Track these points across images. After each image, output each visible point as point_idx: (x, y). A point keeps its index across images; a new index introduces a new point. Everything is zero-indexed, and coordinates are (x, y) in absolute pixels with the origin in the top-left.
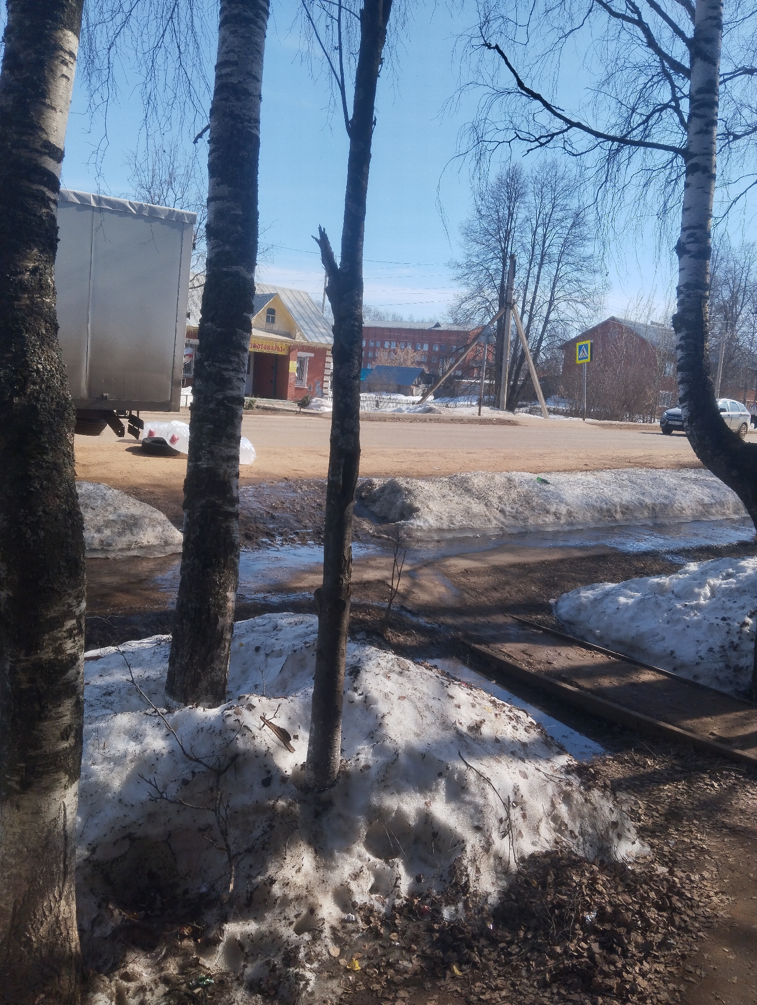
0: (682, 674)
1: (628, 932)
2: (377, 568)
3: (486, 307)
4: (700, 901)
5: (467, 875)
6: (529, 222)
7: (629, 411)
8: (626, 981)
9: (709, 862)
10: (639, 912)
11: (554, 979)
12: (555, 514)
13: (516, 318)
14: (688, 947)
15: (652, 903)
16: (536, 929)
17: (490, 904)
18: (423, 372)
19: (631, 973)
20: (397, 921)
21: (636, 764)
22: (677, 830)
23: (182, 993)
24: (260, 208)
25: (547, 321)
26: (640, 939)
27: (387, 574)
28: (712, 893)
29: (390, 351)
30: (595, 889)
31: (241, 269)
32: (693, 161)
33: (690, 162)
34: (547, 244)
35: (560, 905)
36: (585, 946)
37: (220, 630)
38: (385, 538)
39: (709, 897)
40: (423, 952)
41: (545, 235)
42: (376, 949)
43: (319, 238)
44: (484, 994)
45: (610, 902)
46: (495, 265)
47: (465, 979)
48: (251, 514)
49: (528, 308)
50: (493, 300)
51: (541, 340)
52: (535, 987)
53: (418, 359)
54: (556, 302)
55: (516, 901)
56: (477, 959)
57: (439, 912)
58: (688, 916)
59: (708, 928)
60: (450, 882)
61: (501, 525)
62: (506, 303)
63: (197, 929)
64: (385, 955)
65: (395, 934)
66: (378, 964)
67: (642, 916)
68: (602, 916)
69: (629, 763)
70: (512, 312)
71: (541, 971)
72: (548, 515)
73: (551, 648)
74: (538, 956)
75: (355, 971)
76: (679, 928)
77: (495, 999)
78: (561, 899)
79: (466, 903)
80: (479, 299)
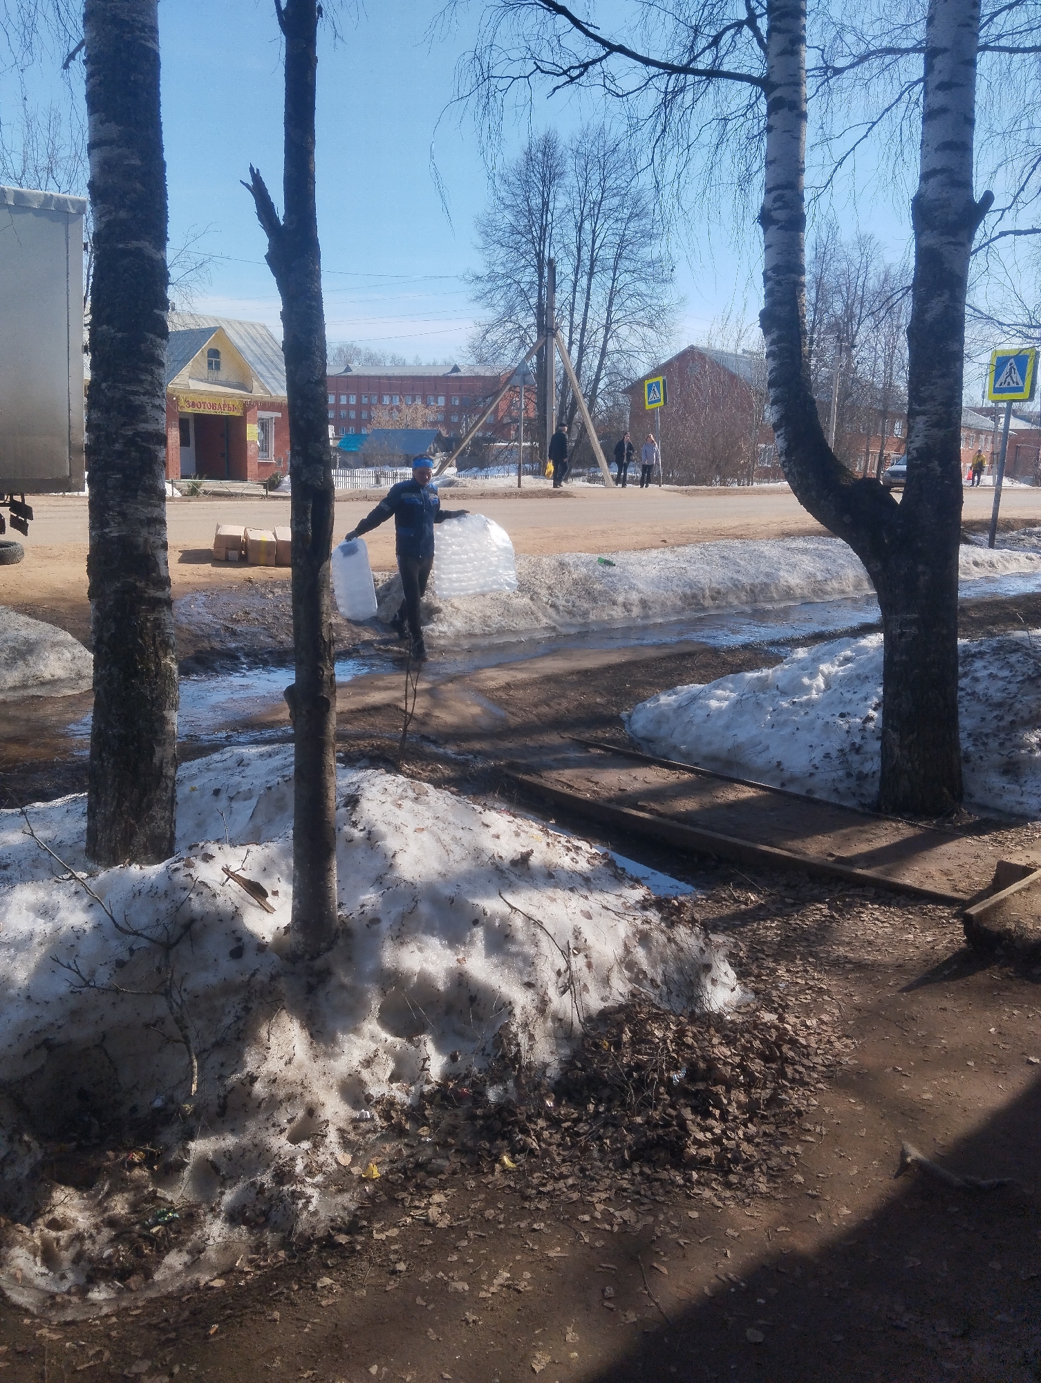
0: (792, 789)
1: (728, 1091)
2: (386, 688)
3: (521, 337)
4: (818, 1048)
5: (518, 1045)
6: (571, 214)
7: (720, 474)
8: (727, 1149)
9: (829, 1003)
10: (740, 1066)
11: (635, 1157)
12: (624, 605)
13: (561, 351)
14: (805, 1102)
15: (757, 1053)
16: (610, 1100)
17: (549, 1077)
18: (439, 435)
19: (734, 1139)
20: (427, 1113)
21: (736, 901)
22: (788, 971)
23: (135, 1235)
24: (167, 156)
25: (604, 353)
26: (743, 1098)
27: (399, 694)
28: (833, 1039)
29: (392, 409)
30: (684, 1043)
31: (146, 246)
32: (777, 93)
33: (773, 96)
34: (597, 245)
35: (639, 1067)
36: (674, 1113)
37: (158, 764)
38: (396, 652)
39: (829, 1042)
40: (463, 1144)
41: (594, 232)
42: (401, 1150)
43: (251, 184)
44: (544, 1185)
45: (703, 1057)
46: (528, 276)
47: (519, 1172)
48: (202, 630)
49: (576, 336)
50: (529, 326)
51: (597, 380)
52: (611, 1169)
53: (431, 418)
54: (614, 326)
55: (583, 1069)
56: (534, 1144)
57: (482, 1094)
58: (803, 1065)
59: (828, 1078)
60: (495, 1056)
61: (553, 624)
62: (546, 329)
63: (152, 1153)
64: (412, 1156)
65: (425, 1128)
66: (404, 1167)
67: (744, 1069)
68: (692, 1075)
69: (726, 900)
70: (555, 340)
71: (618, 1149)
72: (615, 607)
73: (625, 771)
74: (614, 1132)
75: (373, 1180)
76: (793, 1081)
77: (560, 1189)
78: (640, 1060)
79: (517, 1080)
80: (510, 326)
